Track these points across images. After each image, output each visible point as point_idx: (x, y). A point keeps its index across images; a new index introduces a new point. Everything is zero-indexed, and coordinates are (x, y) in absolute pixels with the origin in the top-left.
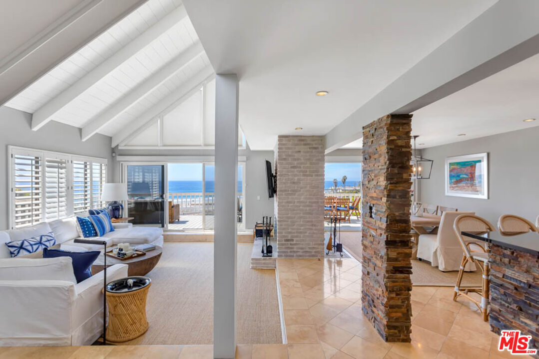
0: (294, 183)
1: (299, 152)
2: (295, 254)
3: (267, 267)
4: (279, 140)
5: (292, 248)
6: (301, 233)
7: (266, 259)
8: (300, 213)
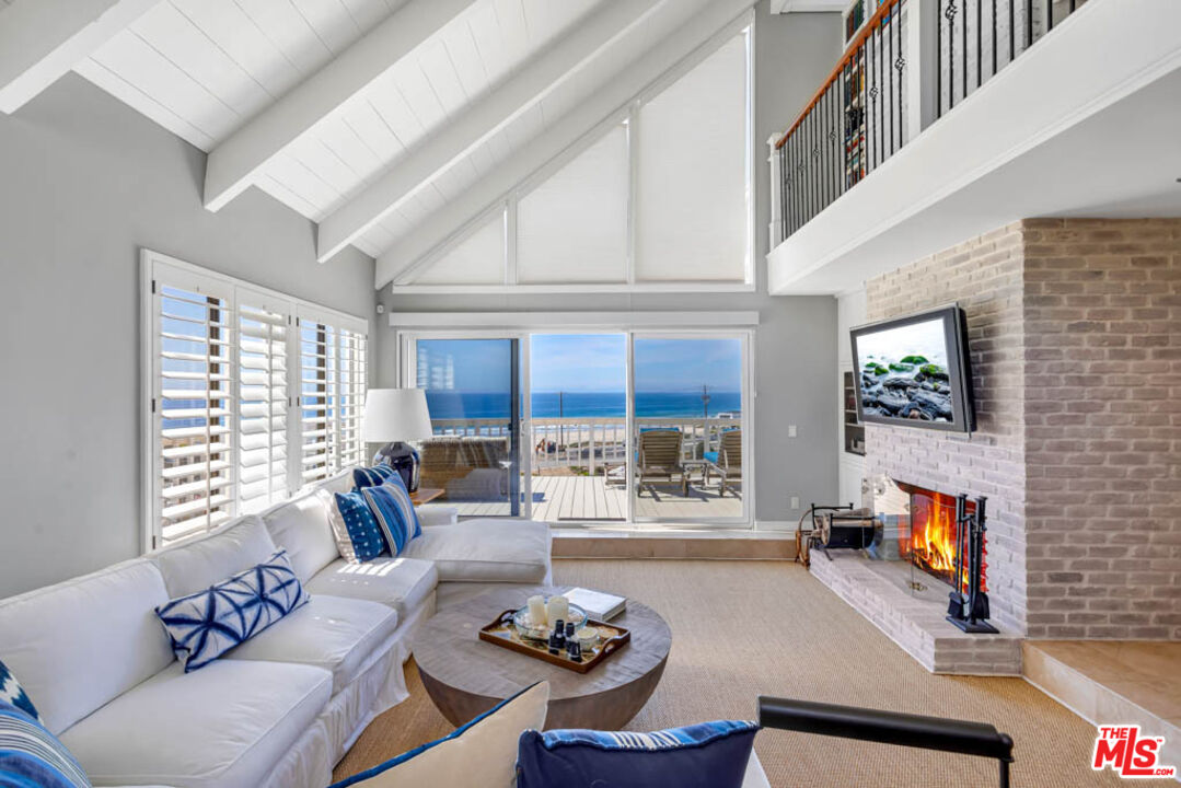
0: (1081, 381)
1: (1098, 274)
2: (1087, 627)
3: (990, 669)
4: (1026, 236)
5: (1080, 605)
6: (1106, 552)
7: (987, 641)
8: (1103, 486)
